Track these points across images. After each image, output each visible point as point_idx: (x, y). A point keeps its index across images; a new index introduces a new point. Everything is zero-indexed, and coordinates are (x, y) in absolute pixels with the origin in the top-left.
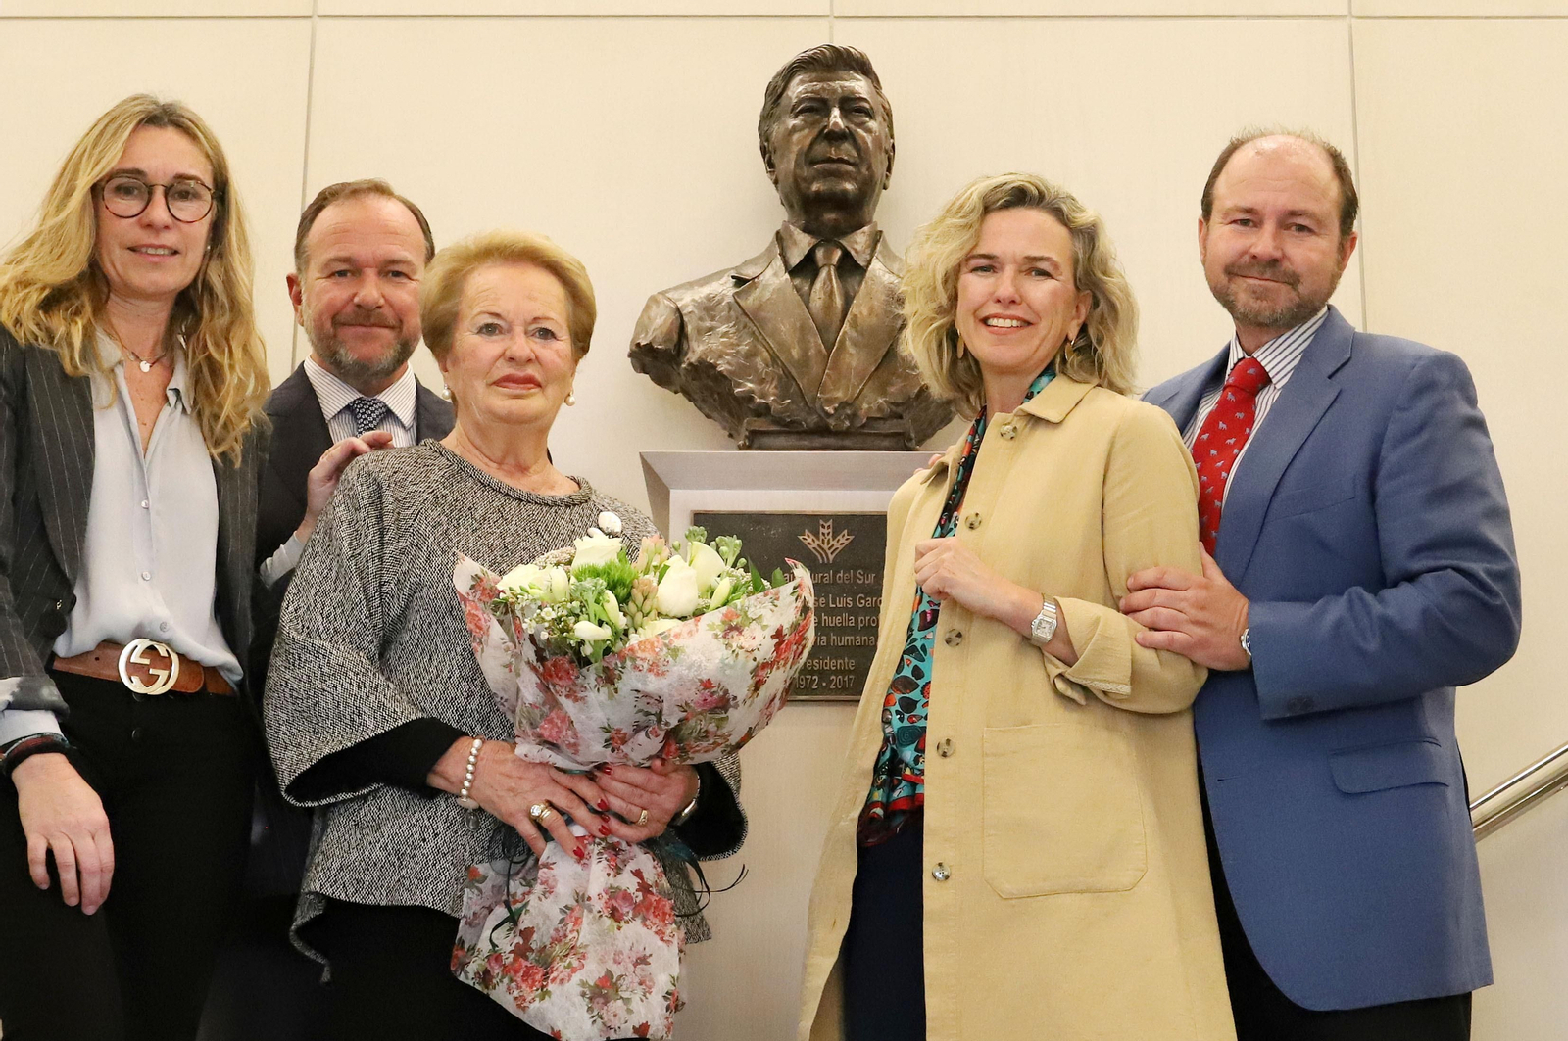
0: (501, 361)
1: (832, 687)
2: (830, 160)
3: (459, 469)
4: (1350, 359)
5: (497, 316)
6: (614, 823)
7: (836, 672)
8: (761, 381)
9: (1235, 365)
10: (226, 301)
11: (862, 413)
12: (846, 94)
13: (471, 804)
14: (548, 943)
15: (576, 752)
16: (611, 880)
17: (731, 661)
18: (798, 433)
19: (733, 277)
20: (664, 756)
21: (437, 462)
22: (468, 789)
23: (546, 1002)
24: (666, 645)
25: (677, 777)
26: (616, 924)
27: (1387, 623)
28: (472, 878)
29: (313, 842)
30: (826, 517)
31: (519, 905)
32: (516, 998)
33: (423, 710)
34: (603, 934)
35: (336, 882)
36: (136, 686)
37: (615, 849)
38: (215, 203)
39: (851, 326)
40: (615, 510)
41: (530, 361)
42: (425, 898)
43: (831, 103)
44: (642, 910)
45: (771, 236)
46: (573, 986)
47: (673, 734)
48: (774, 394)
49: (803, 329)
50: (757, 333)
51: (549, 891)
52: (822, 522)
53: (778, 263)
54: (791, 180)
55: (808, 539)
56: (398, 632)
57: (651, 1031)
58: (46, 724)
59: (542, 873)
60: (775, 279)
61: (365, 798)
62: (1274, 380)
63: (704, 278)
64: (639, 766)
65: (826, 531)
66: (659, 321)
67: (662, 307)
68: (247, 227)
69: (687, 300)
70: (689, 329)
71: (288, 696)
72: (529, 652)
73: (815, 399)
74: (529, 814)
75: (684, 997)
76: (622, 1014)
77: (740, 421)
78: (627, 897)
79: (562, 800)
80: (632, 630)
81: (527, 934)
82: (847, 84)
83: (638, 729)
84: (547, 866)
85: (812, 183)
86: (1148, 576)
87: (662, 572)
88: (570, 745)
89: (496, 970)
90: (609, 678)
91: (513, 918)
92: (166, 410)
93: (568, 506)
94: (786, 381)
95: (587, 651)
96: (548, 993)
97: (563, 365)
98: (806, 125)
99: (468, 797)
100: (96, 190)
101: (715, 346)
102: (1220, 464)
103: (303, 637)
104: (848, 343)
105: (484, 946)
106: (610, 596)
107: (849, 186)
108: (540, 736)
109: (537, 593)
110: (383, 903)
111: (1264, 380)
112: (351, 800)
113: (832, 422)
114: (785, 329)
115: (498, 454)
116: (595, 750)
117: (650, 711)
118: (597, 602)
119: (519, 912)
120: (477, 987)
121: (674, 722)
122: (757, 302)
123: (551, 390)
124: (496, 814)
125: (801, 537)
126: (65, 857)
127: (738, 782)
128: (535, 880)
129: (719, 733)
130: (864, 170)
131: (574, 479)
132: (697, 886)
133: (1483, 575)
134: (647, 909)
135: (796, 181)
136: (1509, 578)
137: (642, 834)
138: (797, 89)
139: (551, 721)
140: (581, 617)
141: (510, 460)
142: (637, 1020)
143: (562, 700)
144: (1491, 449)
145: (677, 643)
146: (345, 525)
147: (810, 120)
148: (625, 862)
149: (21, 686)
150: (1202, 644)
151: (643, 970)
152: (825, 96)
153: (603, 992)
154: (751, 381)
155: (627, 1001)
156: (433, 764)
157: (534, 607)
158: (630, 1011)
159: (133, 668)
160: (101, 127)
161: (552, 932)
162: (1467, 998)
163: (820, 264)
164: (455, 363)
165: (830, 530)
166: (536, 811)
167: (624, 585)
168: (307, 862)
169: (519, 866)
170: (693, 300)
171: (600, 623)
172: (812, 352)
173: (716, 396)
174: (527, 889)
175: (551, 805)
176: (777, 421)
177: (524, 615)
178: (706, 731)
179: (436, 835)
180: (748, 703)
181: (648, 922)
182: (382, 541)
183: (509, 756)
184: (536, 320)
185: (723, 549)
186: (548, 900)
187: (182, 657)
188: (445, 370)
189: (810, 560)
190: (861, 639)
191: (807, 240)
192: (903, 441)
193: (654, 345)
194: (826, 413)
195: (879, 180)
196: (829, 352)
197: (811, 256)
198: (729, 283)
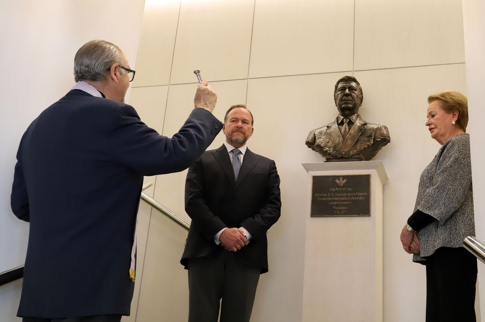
1: (342, 213)
2: (346, 100)
7: (343, 210)
8: (329, 148)
11: (351, 154)
12: (350, 86)
18: (337, 158)
19: (327, 126)
30: (341, 176)
39: (349, 135)
43: (346, 88)
45: (336, 118)
48: (332, 150)
49: (339, 137)
50: (330, 138)
53: (336, 123)
55: (337, 181)
60: (335, 126)
63: (321, 127)
65: (341, 179)
66: (311, 137)
67: (312, 134)
70: (316, 137)
73: (340, 151)
77: (326, 157)
82: (351, 84)
85: (342, 105)
94: (335, 147)
98: (341, 93)
101: (321, 141)
104: (348, 139)
107: (350, 106)
113: (344, 156)
114: (335, 136)
122: (331, 131)
130: (354, 102)
135: (339, 105)
138: (340, 86)
152: (345, 86)
154: (327, 148)
163: (344, 122)
170: (318, 132)
172: (341, 141)
173: (322, 151)
176: (333, 156)
189: (337, 186)
190: (348, 203)
191: (342, 117)
192: (360, 159)
193: (309, 141)
194: (343, 154)
195: (358, 104)
196: (344, 141)
197: (342, 121)
198: (326, 128)
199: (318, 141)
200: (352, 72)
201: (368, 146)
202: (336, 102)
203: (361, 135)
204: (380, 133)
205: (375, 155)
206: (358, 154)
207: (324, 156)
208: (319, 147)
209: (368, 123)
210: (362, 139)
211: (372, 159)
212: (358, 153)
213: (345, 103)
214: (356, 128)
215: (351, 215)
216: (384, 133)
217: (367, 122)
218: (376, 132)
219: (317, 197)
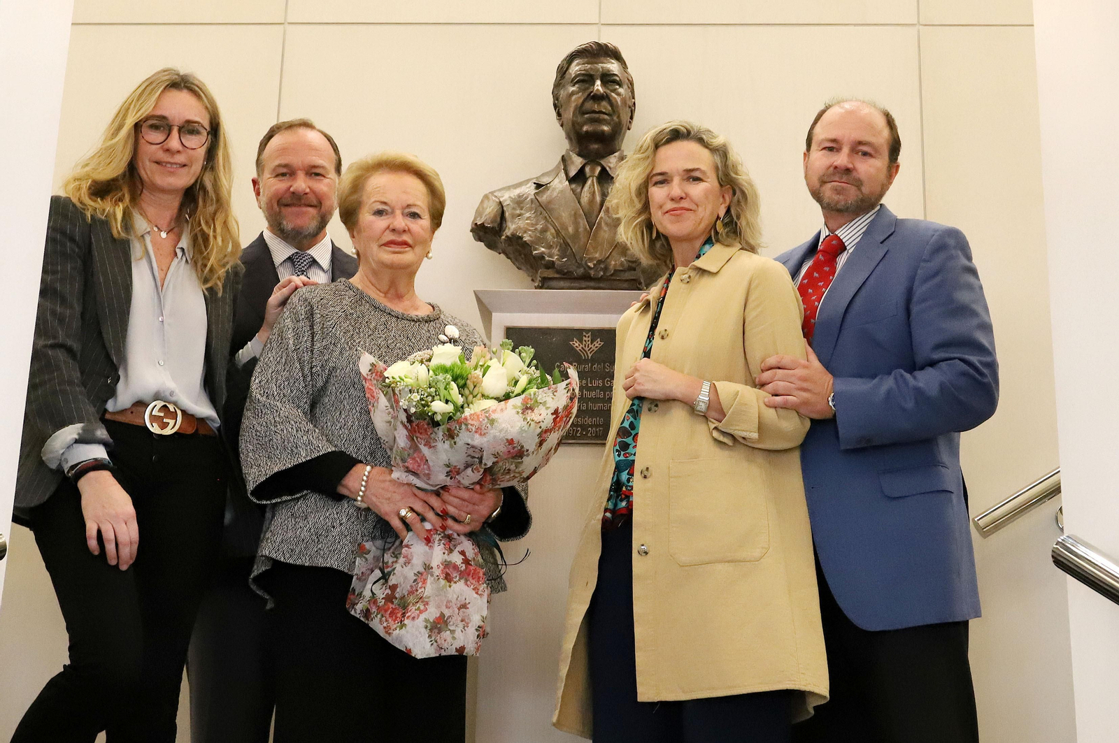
0: (388, 231)
1: (589, 435)
2: (594, 112)
3: (361, 297)
4: (894, 232)
5: (385, 203)
6: (450, 522)
7: (591, 426)
8: (550, 247)
9: (824, 239)
10: (213, 196)
11: (611, 267)
12: (604, 72)
13: (364, 505)
14: (406, 594)
15: (429, 479)
16: (446, 557)
17: (526, 428)
18: (570, 279)
19: (535, 183)
20: (482, 483)
21: (347, 293)
22: (362, 497)
23: (403, 631)
24: (487, 417)
25: (490, 495)
26: (448, 584)
27: (918, 391)
28: (361, 551)
29: (267, 523)
30: (587, 331)
31: (389, 569)
32: (385, 628)
33: (335, 446)
34: (440, 591)
35: (278, 550)
36: (155, 429)
37: (449, 538)
38: (210, 137)
39: (605, 213)
40: (455, 324)
41: (404, 231)
42: (333, 562)
43: (595, 77)
44: (465, 575)
45: (559, 158)
46: (420, 622)
47: (488, 471)
48: (558, 255)
49: (576, 215)
50: (548, 217)
51: (408, 562)
52: (584, 334)
53: (562, 174)
54: (570, 124)
55: (576, 344)
56: (322, 397)
57: (466, 651)
58: (99, 452)
59: (404, 550)
60: (560, 184)
61: (298, 499)
62: (848, 248)
63: (516, 185)
64: (467, 488)
65: (587, 339)
66: (488, 210)
67: (491, 201)
68: (230, 151)
69: (506, 197)
70: (507, 214)
71: (254, 435)
72: (403, 417)
73: (581, 259)
74: (398, 514)
75: (488, 629)
76: (449, 640)
77: (537, 272)
78: (455, 567)
79: (419, 506)
80: (466, 405)
81: (394, 588)
82: (605, 65)
83: (467, 466)
84: (407, 546)
85: (582, 126)
86: (772, 361)
87: (486, 370)
88: (425, 475)
89: (374, 609)
90: (451, 435)
91: (385, 577)
92: (176, 261)
93: (426, 322)
94: (565, 247)
95: (438, 418)
96: (405, 625)
97: (426, 235)
98: (580, 90)
99: (362, 501)
100: (137, 127)
101: (522, 225)
102: (814, 298)
103: (264, 398)
104: (603, 224)
105: (367, 593)
106: (454, 385)
107: (606, 128)
108: (407, 468)
109: (409, 381)
110: (307, 564)
111: (842, 248)
112: (290, 500)
113: (592, 273)
114: (565, 216)
115: (385, 288)
116: (440, 478)
117: (474, 457)
118: (446, 389)
119: (389, 574)
120: (362, 619)
121: (490, 464)
122: (548, 198)
123: (418, 250)
124: (376, 511)
125: (571, 343)
126: (108, 535)
127: (526, 494)
128: (400, 554)
129: (517, 471)
130: (616, 118)
131: (430, 304)
132: (500, 561)
133: (978, 365)
134: (469, 575)
135: (573, 124)
136: (992, 366)
137: (467, 529)
138: (575, 68)
139: (414, 459)
140: (435, 398)
141: (392, 291)
142: (458, 644)
143: (422, 447)
144: (981, 288)
145: (493, 416)
146: (291, 331)
147: (583, 88)
148: (455, 546)
149: (83, 429)
150: (805, 403)
151: (464, 612)
152: (592, 73)
153: (438, 625)
154: (543, 247)
155: (453, 632)
156: (341, 479)
157: (406, 389)
158: (454, 638)
159: (154, 418)
160: (143, 87)
161: (409, 587)
162: (965, 624)
163: (588, 175)
164: (359, 232)
165: (590, 339)
166: (403, 513)
167: (463, 378)
168: (262, 536)
169: (390, 545)
170: (510, 197)
171: (447, 402)
172: (581, 230)
173: (523, 256)
174: (395, 559)
175: (412, 509)
176: (558, 272)
177: (400, 394)
178: (509, 470)
179: (341, 524)
180: (535, 453)
181: (468, 583)
182: (312, 341)
183: (388, 478)
184: (409, 206)
185: (523, 355)
186: (408, 568)
187: (184, 412)
188: (353, 237)
189: (576, 358)
191: (579, 160)
192: (636, 283)
193: (485, 225)
194: (589, 267)
195: (624, 123)
196: (591, 229)
197: (582, 171)
198: (532, 187)
199: (511, 227)
206: (630, 268)
207: (533, 270)
208: (517, 244)
212: (630, 264)
213: (592, 121)
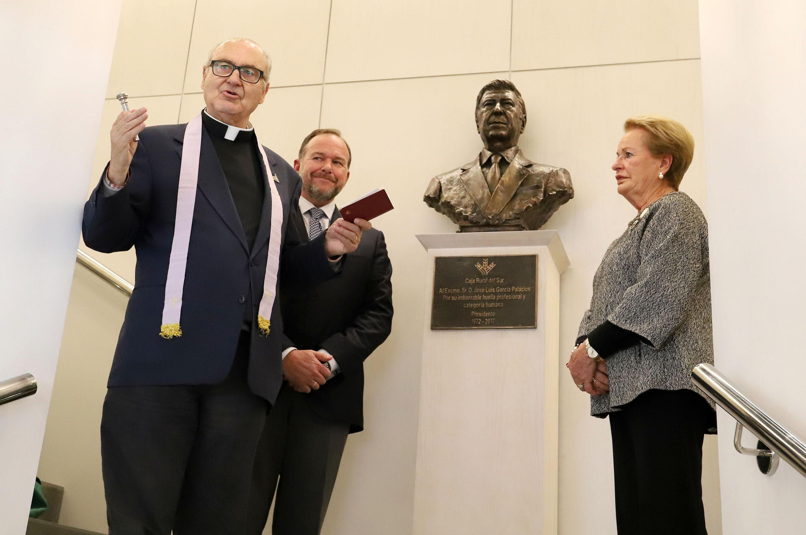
1: (486, 323)
2: (496, 122)
7: (488, 318)
8: (466, 207)
11: (503, 218)
12: (502, 98)
18: (479, 226)
19: (461, 169)
30: (486, 258)
39: (501, 184)
43: (497, 101)
45: (478, 154)
48: (470, 212)
49: (483, 187)
50: (466, 189)
52: (484, 259)
55: (478, 266)
60: (476, 169)
63: (450, 172)
65: (485, 263)
66: (433, 187)
67: (435, 182)
69: (443, 179)
70: (443, 189)
73: (485, 213)
77: (459, 223)
82: (504, 94)
85: (489, 132)
94: (475, 207)
98: (487, 110)
101: (451, 195)
104: (499, 191)
107: (504, 133)
113: (491, 222)
122: (468, 178)
125: (476, 265)
130: (509, 126)
135: (485, 131)
138: (486, 97)
147: (489, 108)
152: (494, 98)
154: (462, 207)
163: (493, 162)
165: (488, 263)
170: (445, 179)
172: (485, 195)
176: (471, 222)
189: (479, 274)
190: (498, 305)
191: (488, 153)
192: (520, 228)
193: (430, 196)
194: (489, 218)
195: (517, 129)
196: (491, 194)
197: (489, 160)
198: (460, 172)
199: (446, 196)
200: (508, 73)
201: (535, 204)
202: (478, 127)
203: (522, 185)
204: (555, 181)
205: (546, 221)
206: (515, 218)
207: (456, 221)
208: (448, 207)
209: (535, 164)
210: (524, 192)
211: (540, 226)
212: (516, 216)
213: (495, 128)
214: (514, 173)
215: (503, 326)
216: (562, 182)
217: (533, 161)
218: (548, 180)
219: (442, 295)
